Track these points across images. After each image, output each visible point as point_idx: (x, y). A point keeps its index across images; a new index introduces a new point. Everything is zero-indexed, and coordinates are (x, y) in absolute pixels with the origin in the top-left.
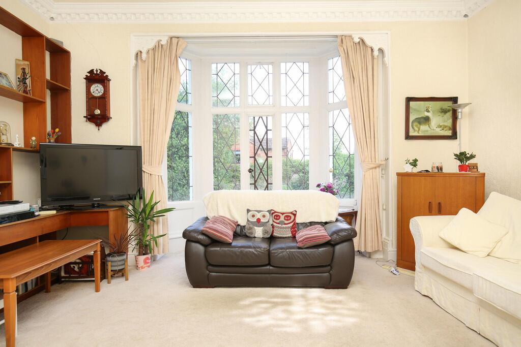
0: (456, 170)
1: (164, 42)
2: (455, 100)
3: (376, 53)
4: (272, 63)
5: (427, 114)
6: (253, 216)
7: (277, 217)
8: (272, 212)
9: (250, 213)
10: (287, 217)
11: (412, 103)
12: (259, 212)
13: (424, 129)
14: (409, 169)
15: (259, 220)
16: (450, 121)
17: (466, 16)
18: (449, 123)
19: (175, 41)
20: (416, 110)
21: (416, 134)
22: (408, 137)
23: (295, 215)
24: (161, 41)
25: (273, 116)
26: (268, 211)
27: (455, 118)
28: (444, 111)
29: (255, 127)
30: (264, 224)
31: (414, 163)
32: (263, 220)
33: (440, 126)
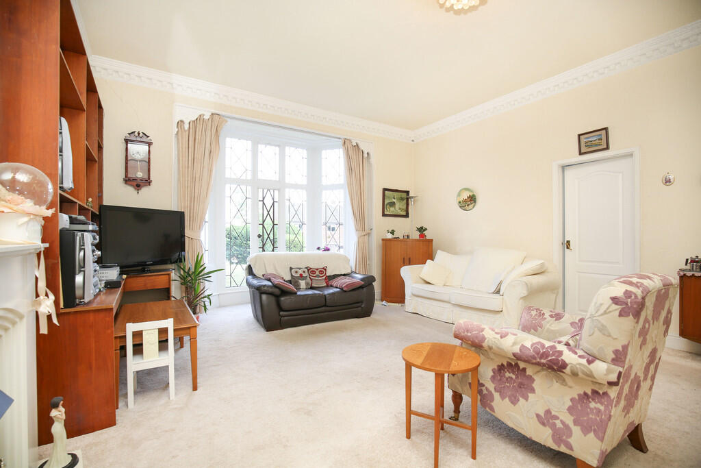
0: (418, 237)
1: (207, 116)
2: (407, 192)
3: (365, 155)
4: (279, 146)
5: (394, 200)
6: (296, 272)
7: (313, 272)
8: (308, 269)
9: (293, 270)
10: (321, 272)
11: (386, 192)
12: (300, 269)
13: (392, 210)
14: (390, 236)
15: (301, 275)
16: (405, 206)
17: (413, 141)
18: (405, 207)
19: (216, 118)
20: (389, 197)
21: (388, 213)
22: (384, 215)
23: (325, 270)
24: (204, 115)
25: (279, 190)
26: (306, 268)
27: (408, 204)
28: (402, 199)
29: (264, 199)
30: (305, 278)
31: (393, 232)
32: (304, 275)
33: (400, 209)
